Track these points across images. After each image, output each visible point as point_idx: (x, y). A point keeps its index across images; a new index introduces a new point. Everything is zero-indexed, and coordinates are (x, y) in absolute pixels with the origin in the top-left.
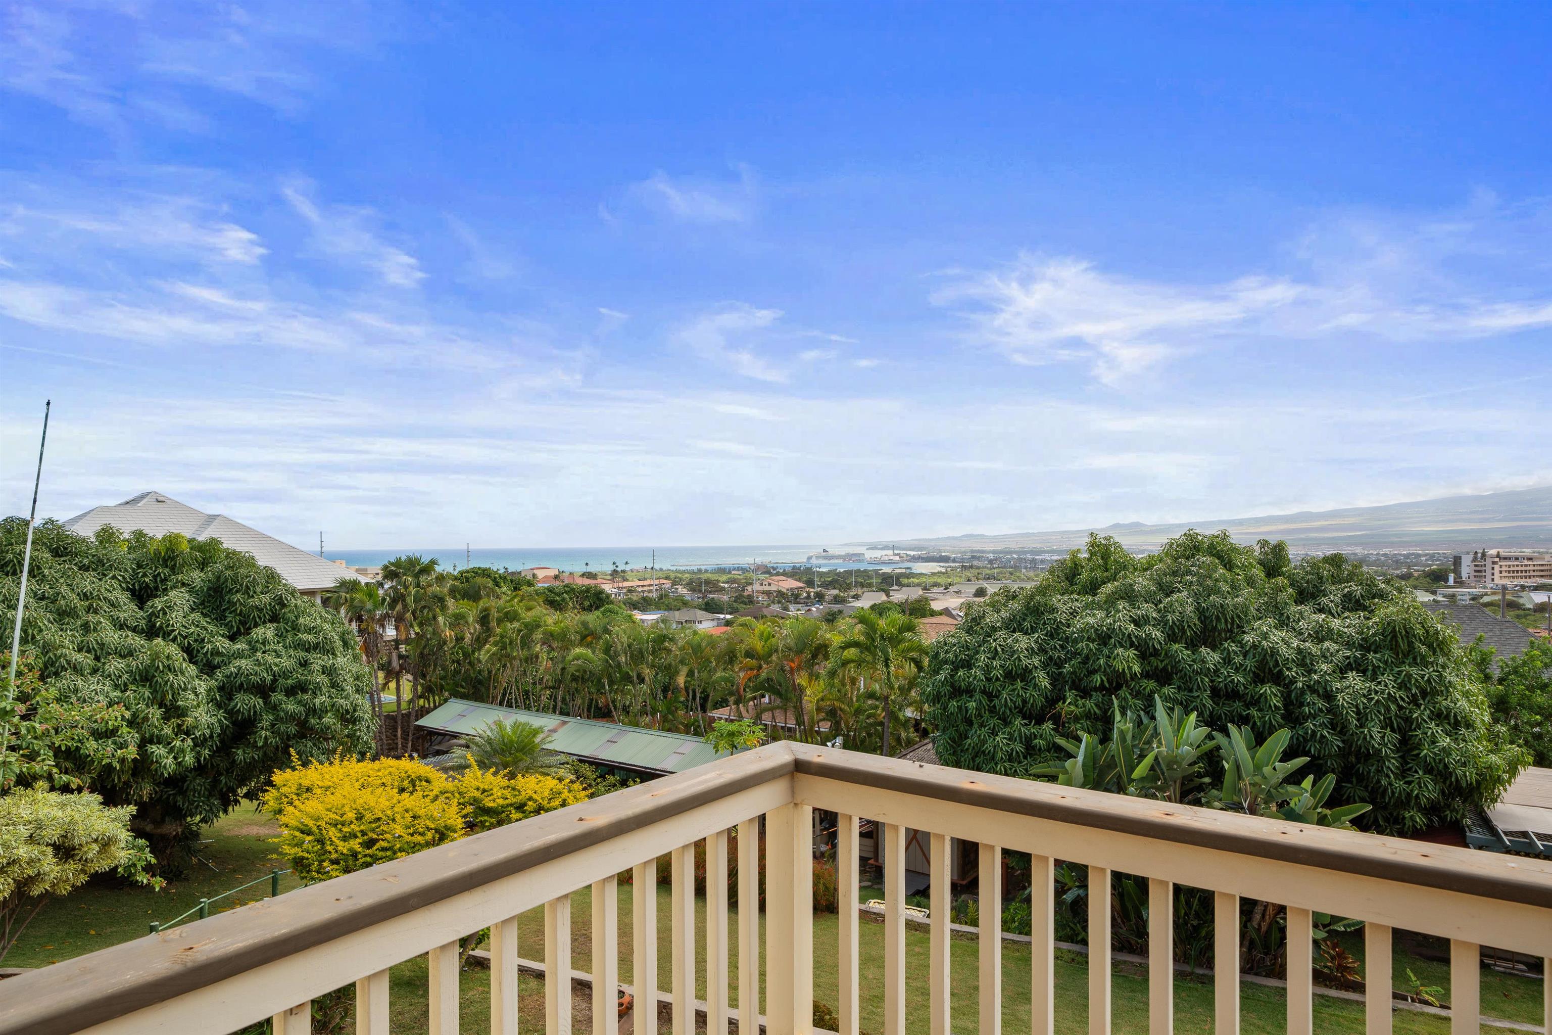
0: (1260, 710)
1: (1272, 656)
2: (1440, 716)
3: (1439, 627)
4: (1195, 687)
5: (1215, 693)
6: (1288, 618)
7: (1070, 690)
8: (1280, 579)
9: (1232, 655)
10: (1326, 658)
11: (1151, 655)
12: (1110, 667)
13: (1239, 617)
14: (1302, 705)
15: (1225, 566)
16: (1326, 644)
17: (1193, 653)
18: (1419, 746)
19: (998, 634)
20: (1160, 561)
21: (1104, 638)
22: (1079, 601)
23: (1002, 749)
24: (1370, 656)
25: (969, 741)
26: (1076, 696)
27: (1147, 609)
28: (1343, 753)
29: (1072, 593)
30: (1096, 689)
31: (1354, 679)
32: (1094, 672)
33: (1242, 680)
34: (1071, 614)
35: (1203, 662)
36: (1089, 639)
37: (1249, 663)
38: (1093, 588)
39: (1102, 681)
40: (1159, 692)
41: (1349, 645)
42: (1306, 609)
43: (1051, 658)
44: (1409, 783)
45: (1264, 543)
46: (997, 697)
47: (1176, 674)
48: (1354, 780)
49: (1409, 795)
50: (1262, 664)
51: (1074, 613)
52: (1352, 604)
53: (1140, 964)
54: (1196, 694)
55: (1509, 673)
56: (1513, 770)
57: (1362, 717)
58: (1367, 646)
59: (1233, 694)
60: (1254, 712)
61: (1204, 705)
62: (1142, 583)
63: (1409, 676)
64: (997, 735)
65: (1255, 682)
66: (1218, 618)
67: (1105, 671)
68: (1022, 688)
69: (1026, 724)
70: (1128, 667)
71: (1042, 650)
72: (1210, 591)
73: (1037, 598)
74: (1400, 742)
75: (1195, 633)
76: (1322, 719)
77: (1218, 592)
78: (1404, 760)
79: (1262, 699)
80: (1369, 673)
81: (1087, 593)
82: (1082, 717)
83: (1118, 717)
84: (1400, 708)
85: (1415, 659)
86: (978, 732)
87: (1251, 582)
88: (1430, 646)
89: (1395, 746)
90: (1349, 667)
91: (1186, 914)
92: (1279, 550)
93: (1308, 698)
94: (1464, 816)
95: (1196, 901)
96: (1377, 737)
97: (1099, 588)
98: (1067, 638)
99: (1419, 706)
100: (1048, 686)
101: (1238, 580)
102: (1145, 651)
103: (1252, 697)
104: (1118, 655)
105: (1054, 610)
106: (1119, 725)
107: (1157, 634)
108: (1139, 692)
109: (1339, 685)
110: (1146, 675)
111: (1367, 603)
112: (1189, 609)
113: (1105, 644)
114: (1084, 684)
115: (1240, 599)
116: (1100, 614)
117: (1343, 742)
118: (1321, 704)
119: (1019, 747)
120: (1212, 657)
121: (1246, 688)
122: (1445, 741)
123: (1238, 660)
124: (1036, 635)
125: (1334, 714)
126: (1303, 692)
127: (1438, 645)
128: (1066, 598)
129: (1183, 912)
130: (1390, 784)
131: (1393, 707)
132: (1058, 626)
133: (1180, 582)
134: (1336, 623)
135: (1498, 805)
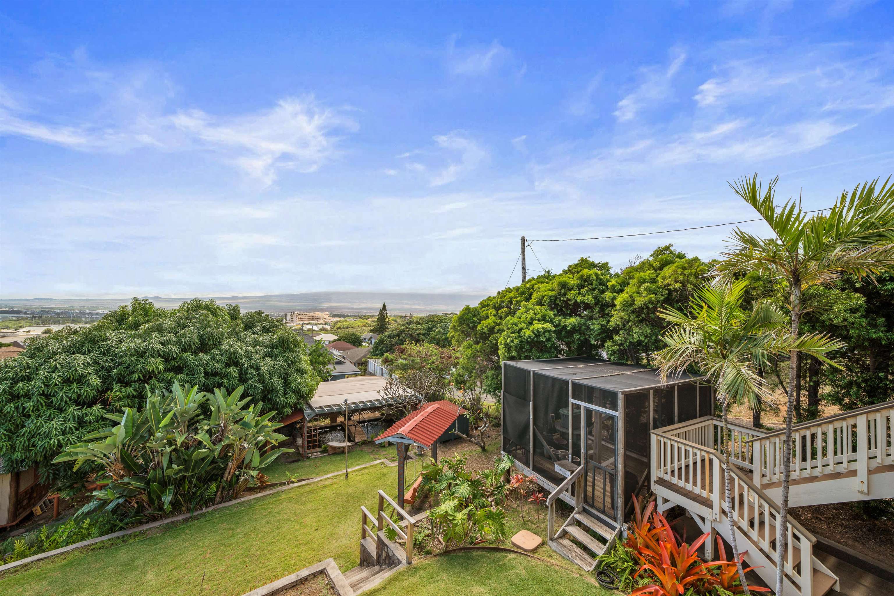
0: (228, 379)
1: (234, 354)
2: (297, 371)
3: (298, 337)
4: (196, 373)
5: (206, 374)
6: (241, 337)
7: (116, 384)
8: (238, 321)
9: (216, 356)
10: (257, 353)
11: (171, 359)
12: (144, 369)
13: (219, 338)
14: (247, 374)
15: (213, 315)
16: (258, 347)
17: (195, 357)
18: (290, 383)
19: (58, 357)
20: (179, 312)
21: (141, 354)
22: (124, 334)
23: (56, 429)
24: (274, 350)
25: (26, 429)
26: (121, 386)
27: (171, 337)
28: (263, 391)
29: (121, 329)
30: (135, 382)
31: (268, 361)
32: (133, 372)
33: (220, 367)
34: (120, 341)
35: (201, 360)
36: (131, 355)
37: (224, 358)
38: (136, 326)
39: (139, 376)
40: (175, 378)
41: (266, 347)
42: (248, 333)
43: (103, 367)
44: (287, 398)
45: (229, 305)
46: (54, 396)
47: (186, 367)
48: (267, 401)
49: (286, 403)
50: (230, 358)
51: (121, 341)
52: (266, 330)
53: (160, 525)
54: (196, 376)
55: (312, 352)
56: (318, 385)
57: (271, 375)
58: (273, 347)
59: (215, 374)
60: (225, 381)
61: (200, 381)
62: (167, 323)
63: (288, 357)
64: (52, 420)
65: (226, 366)
66: (209, 339)
67: (141, 370)
68: (77, 388)
69: (78, 409)
70: (157, 368)
71: (95, 363)
72: (206, 326)
73: (94, 333)
74: (284, 382)
75: (197, 347)
76: (256, 378)
77: (210, 327)
78: (285, 390)
79: (229, 374)
80: (274, 357)
81: (131, 329)
82: (124, 398)
83: (149, 394)
84: (285, 369)
85: (290, 350)
86: (35, 422)
87: (225, 322)
88: (295, 345)
89: (282, 384)
90: (266, 356)
91: (189, 488)
92: (236, 309)
93: (250, 370)
94: (303, 405)
95: (195, 479)
96: (276, 382)
97: (140, 326)
98: (116, 354)
99: (291, 368)
100: (99, 383)
101: (220, 321)
102: (167, 358)
103: (225, 374)
104: (150, 362)
105: (107, 339)
106: (151, 399)
107: (175, 349)
108: (163, 380)
109: (262, 364)
110: (166, 370)
111: (271, 330)
112: (194, 336)
113: (142, 357)
114: (127, 379)
115: (221, 330)
116: (138, 341)
117: (263, 386)
118: (255, 372)
119: (72, 424)
120: (205, 357)
121: (221, 370)
122: (299, 380)
123: (218, 357)
124: (92, 354)
125: (260, 376)
126: (247, 369)
127: (297, 344)
128: (116, 332)
129: (187, 487)
130: (280, 400)
131: (282, 370)
132: (109, 348)
133: (190, 322)
134: (261, 338)
135: (313, 399)
